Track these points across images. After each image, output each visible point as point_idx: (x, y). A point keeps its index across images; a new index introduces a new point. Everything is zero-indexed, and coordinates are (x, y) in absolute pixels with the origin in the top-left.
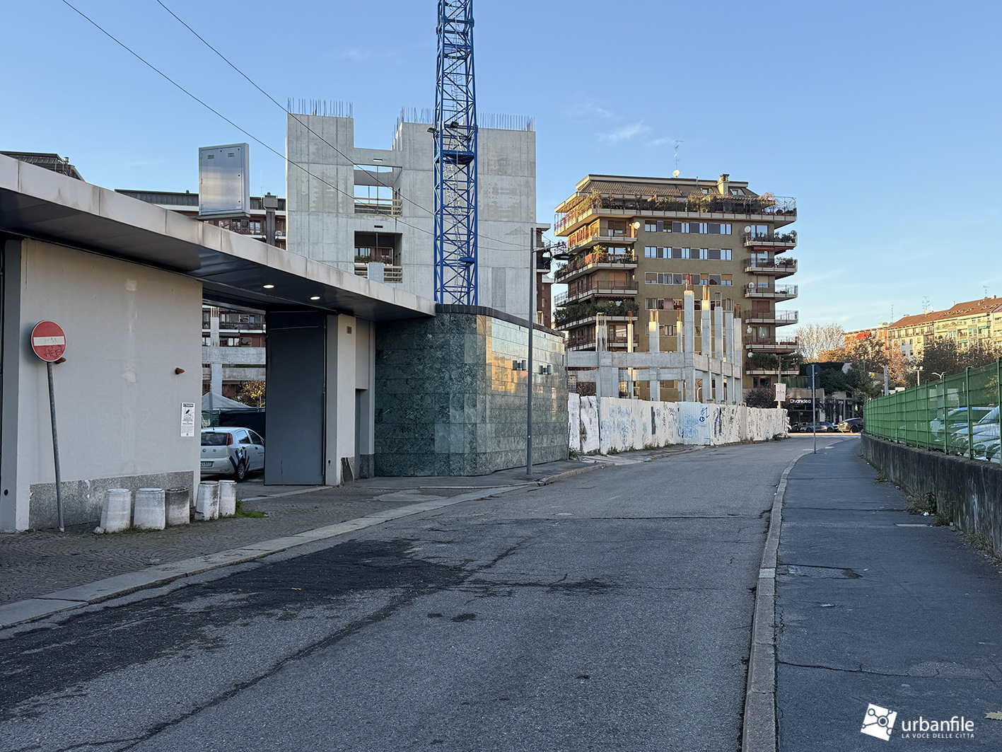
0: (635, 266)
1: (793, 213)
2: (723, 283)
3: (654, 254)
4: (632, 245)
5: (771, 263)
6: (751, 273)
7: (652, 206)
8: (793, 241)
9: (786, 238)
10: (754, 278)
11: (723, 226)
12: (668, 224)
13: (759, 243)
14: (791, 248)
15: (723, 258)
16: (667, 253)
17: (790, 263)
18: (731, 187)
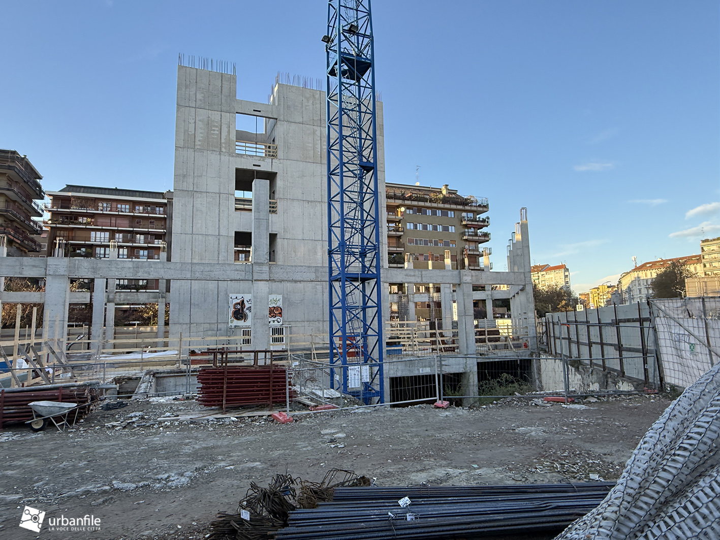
0: (402, 233)
1: (486, 207)
2: (451, 245)
3: (412, 227)
4: (399, 222)
5: (476, 235)
6: (466, 240)
7: (410, 198)
8: (488, 222)
9: (484, 221)
10: (468, 243)
11: (449, 212)
12: (420, 209)
13: (470, 223)
14: (487, 226)
15: (450, 231)
16: (420, 227)
17: (486, 235)
18: (451, 192)
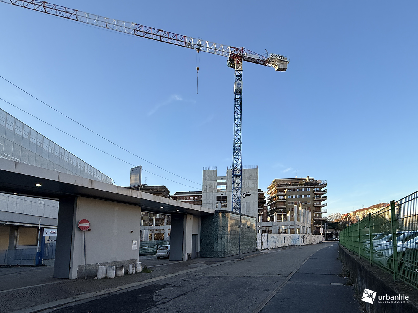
0: (286, 200)
1: (326, 184)
2: (308, 203)
3: (290, 197)
4: (285, 195)
5: (320, 198)
6: (315, 200)
7: (290, 185)
8: (326, 191)
9: (324, 191)
10: (316, 201)
11: (308, 189)
12: (294, 189)
13: (317, 193)
14: (325, 193)
15: (308, 197)
16: (294, 197)
17: (325, 197)
18: (310, 179)
